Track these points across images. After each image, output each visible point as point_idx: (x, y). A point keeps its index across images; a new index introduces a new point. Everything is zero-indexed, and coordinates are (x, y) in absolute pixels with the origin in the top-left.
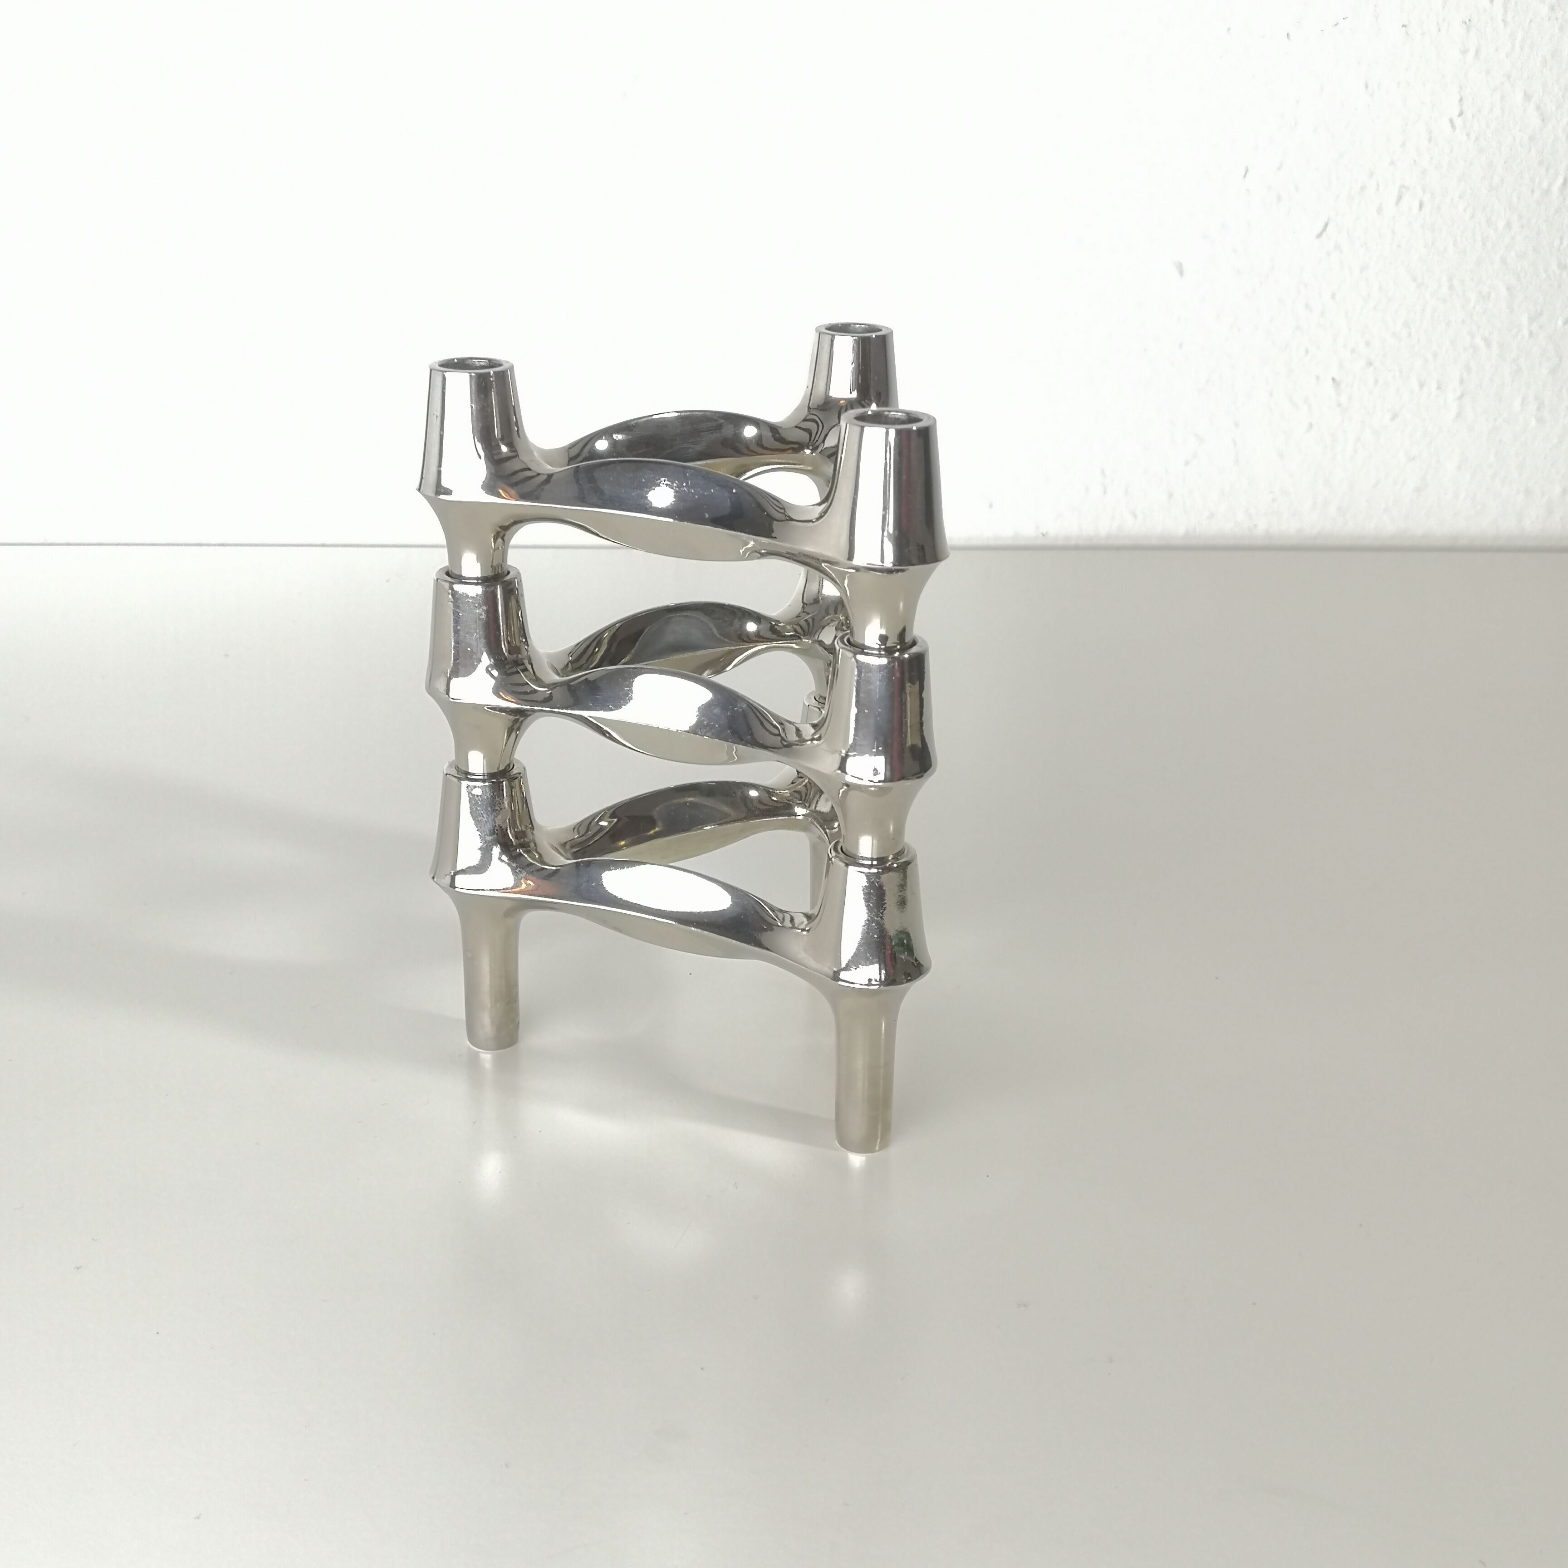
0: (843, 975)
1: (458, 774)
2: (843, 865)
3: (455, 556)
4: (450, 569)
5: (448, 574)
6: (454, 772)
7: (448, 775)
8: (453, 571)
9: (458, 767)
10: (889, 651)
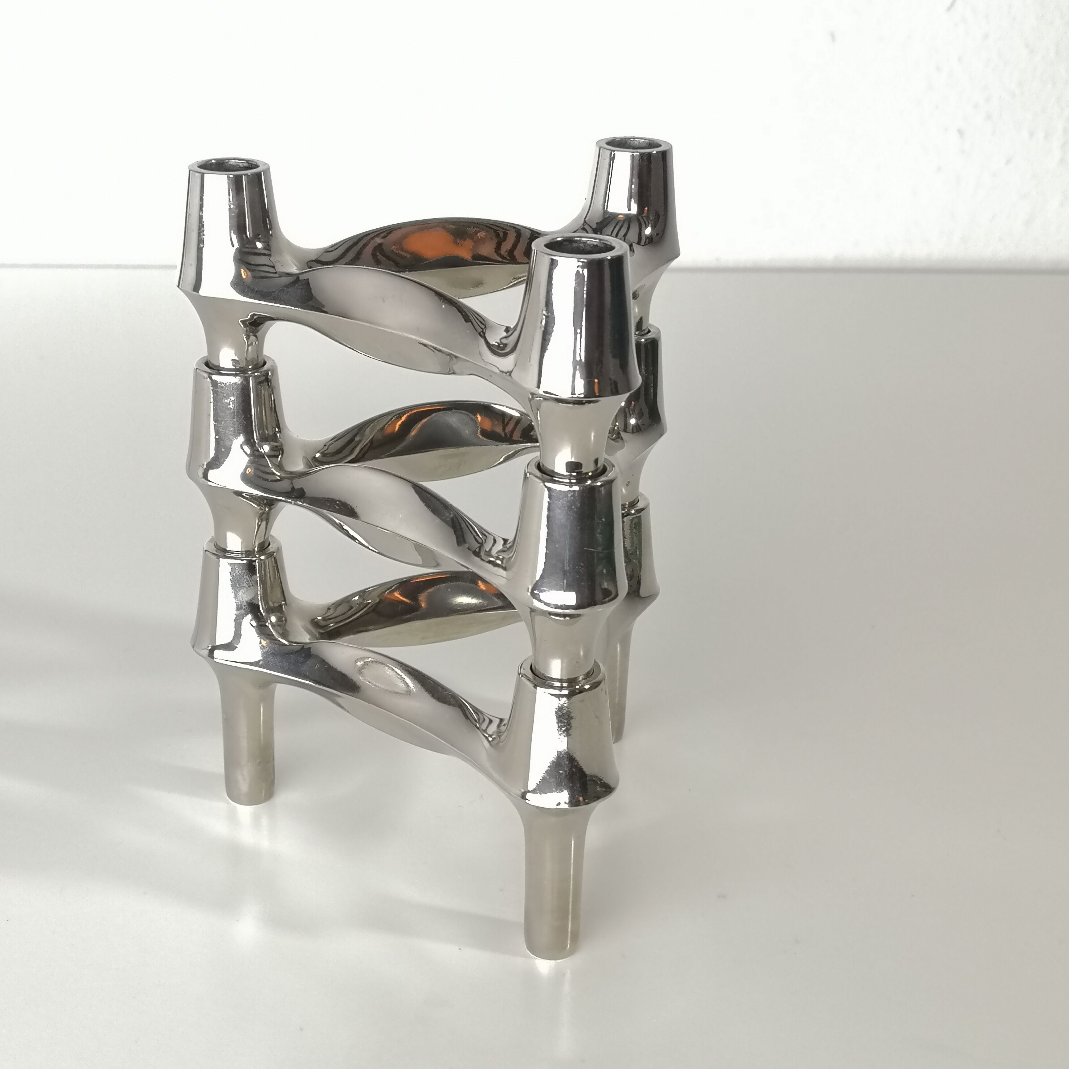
0: (529, 796)
1: (217, 551)
2: (531, 685)
3: (213, 347)
4: (209, 359)
5: (207, 364)
6: (213, 550)
7: (207, 552)
8: (211, 361)
9: (217, 544)
10: (581, 479)
